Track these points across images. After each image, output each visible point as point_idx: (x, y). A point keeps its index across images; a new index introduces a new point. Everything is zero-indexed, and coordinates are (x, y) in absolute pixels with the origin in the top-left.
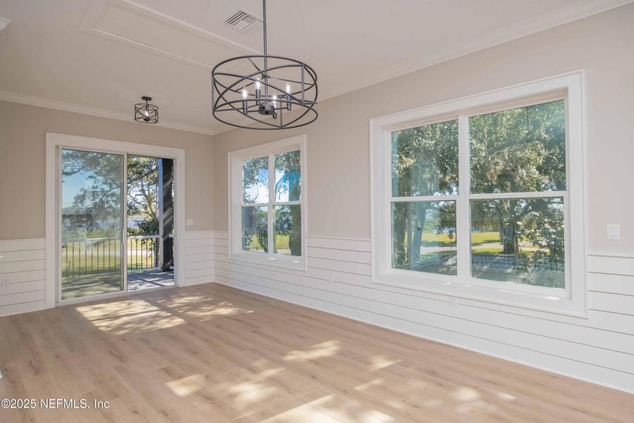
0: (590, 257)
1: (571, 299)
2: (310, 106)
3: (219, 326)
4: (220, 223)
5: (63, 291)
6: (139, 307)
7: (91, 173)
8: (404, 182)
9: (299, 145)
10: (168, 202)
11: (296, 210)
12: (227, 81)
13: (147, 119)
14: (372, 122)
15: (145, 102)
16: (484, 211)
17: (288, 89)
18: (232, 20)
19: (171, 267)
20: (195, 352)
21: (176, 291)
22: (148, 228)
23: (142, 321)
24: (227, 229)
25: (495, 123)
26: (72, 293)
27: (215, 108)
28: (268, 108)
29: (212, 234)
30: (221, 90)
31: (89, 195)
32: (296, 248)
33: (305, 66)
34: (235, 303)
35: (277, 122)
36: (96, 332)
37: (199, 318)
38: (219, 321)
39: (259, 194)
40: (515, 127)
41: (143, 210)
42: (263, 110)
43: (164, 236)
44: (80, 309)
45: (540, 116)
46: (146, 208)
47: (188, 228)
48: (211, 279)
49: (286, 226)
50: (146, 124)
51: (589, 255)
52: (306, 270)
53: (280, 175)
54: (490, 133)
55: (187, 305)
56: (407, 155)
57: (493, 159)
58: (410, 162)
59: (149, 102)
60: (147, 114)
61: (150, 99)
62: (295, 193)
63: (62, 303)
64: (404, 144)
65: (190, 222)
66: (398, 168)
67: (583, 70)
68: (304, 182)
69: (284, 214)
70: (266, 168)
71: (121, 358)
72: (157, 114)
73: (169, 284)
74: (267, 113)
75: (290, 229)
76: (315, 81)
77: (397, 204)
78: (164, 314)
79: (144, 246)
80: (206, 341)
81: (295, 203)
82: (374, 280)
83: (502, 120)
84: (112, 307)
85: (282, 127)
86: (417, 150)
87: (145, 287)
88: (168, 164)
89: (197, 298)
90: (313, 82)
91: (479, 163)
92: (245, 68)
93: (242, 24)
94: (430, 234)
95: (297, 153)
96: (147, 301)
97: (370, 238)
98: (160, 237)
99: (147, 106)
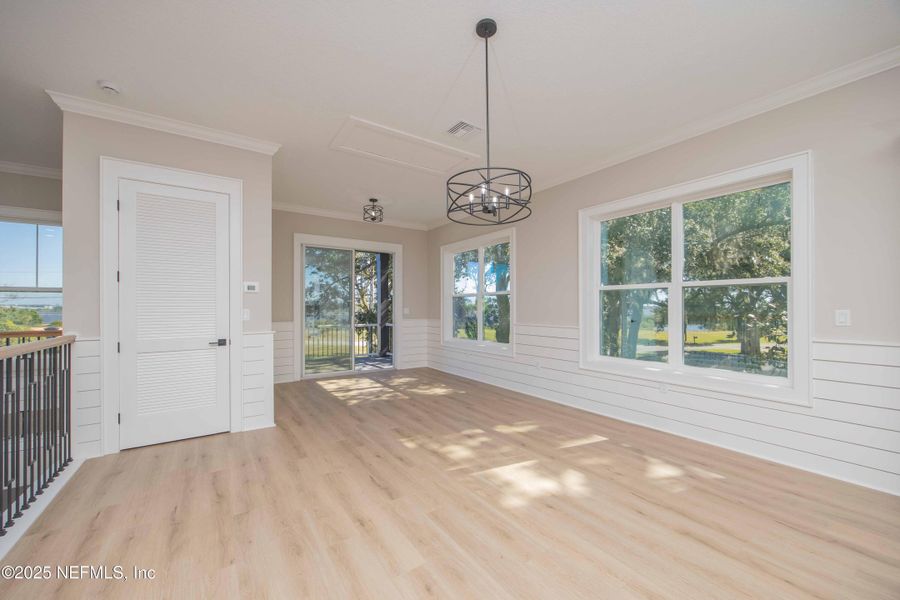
0: (815, 345)
1: (793, 388)
2: (523, 204)
3: (436, 402)
4: (432, 312)
5: (307, 368)
6: (366, 383)
7: (314, 269)
8: (615, 272)
9: (508, 237)
10: (385, 292)
11: (504, 301)
12: (461, 189)
13: (374, 219)
14: (581, 213)
15: (371, 203)
16: (715, 308)
17: (507, 192)
18: (454, 130)
19: (388, 354)
20: (418, 420)
21: (395, 373)
22: (367, 317)
23: (371, 394)
24: (439, 318)
25: (725, 208)
26: (310, 371)
27: (449, 211)
28: (490, 208)
29: (425, 322)
30: (454, 196)
31: (317, 288)
32: (503, 336)
33: (521, 173)
34: (448, 385)
35: (496, 219)
36: (336, 399)
37: (418, 395)
38: (436, 399)
39: (467, 286)
40: (751, 210)
41: (356, 303)
42: (486, 210)
43: (381, 325)
45: (782, 196)
46: (359, 301)
47: (405, 317)
48: (425, 364)
49: (492, 318)
50: (372, 223)
51: (814, 342)
52: (515, 355)
53: (488, 267)
54: (719, 217)
55: (405, 384)
56: (620, 244)
57: (722, 245)
58: (621, 251)
59: (375, 204)
60: (373, 214)
61: (376, 200)
62: (502, 283)
63: (306, 377)
64: (616, 232)
65: (407, 311)
66: (610, 258)
67: (810, 151)
68: (512, 272)
69: (491, 306)
70: (476, 260)
71: (360, 420)
72: (381, 214)
73: (386, 367)
74: (489, 212)
75: (497, 322)
76: (529, 184)
77: (607, 293)
78: (386, 389)
79: (361, 336)
80: (427, 412)
81: (502, 293)
82: (581, 367)
83: (734, 203)
84: (344, 383)
85: (500, 223)
86: (630, 239)
87: (367, 368)
88: (386, 259)
89: (413, 379)
90: (527, 184)
91: (705, 251)
92: (474, 178)
93: (462, 132)
94: (649, 332)
95: (505, 246)
96: (371, 378)
97: (578, 325)
98: (378, 325)
99: (373, 207)
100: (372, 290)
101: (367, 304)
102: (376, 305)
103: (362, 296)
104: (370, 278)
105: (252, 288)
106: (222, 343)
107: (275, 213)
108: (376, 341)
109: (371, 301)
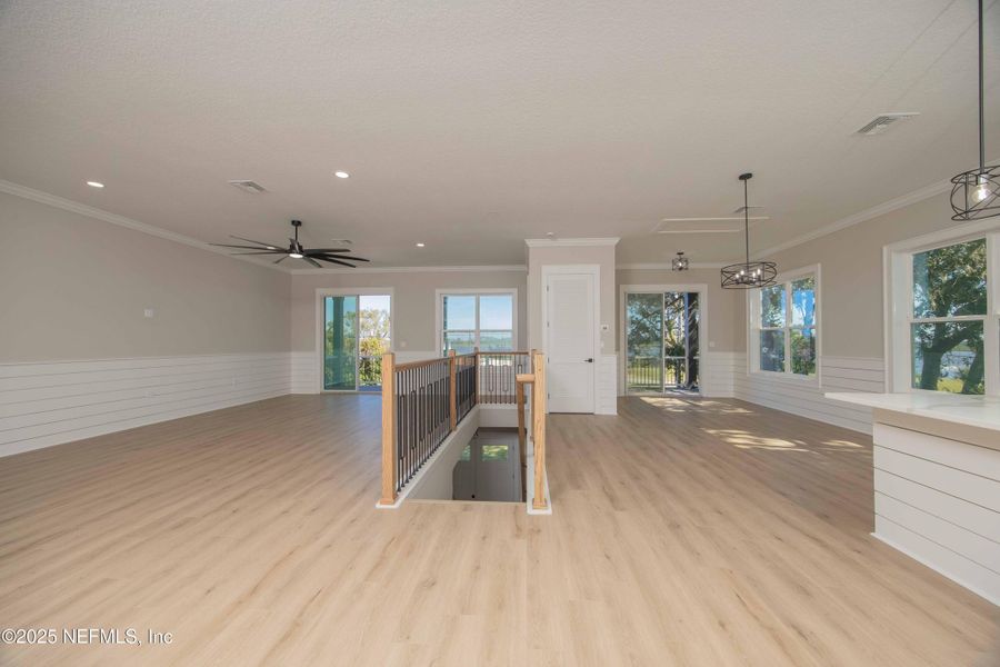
4: (739, 345)
10: (693, 326)
13: (681, 269)
15: (678, 256)
21: (702, 398)
22: (676, 350)
29: (731, 355)
34: (750, 410)
43: (688, 358)
44: (644, 399)
47: (710, 349)
48: (731, 394)
50: (680, 272)
60: (680, 264)
61: (682, 254)
65: (712, 344)
72: (687, 264)
79: (670, 371)
87: (676, 394)
88: (693, 297)
97: (883, 357)
98: (686, 358)
99: (680, 260)
100: (680, 322)
101: (675, 337)
102: (684, 339)
103: (670, 330)
104: (679, 310)
105: (605, 328)
106: (590, 361)
107: (617, 271)
108: (685, 377)
109: (678, 335)
